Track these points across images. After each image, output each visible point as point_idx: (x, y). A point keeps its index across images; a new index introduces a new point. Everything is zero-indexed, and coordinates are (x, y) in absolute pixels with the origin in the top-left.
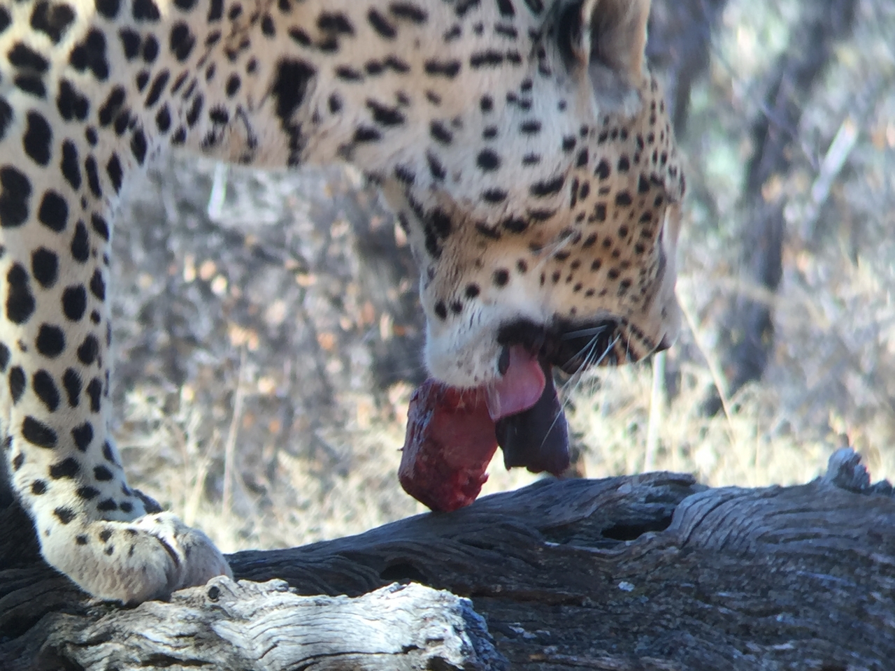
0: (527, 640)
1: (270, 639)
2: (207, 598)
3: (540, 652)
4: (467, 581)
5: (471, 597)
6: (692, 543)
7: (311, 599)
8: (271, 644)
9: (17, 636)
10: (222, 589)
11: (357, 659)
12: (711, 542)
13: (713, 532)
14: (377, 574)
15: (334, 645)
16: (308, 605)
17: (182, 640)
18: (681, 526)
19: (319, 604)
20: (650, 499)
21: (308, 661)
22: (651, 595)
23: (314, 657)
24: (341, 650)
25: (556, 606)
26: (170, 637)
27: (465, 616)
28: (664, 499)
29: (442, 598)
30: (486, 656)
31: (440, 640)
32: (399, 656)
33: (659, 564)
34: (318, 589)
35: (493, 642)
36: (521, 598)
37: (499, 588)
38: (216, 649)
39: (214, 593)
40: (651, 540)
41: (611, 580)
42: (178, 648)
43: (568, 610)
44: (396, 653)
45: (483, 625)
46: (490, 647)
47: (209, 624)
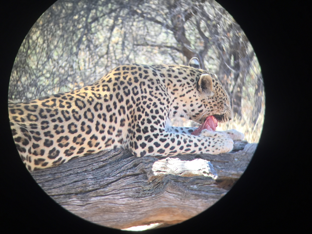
0: (220, 169)
1: (176, 168)
2: (166, 161)
3: (222, 170)
4: (209, 159)
5: (210, 161)
6: (247, 152)
7: (183, 161)
8: (177, 169)
9: (136, 167)
10: (168, 160)
11: (191, 171)
12: (250, 152)
13: (251, 150)
14: (194, 157)
15: (187, 169)
16: (182, 162)
17: (162, 168)
18: (246, 150)
19: (184, 162)
20: (240, 145)
21: (183, 172)
22: (240, 161)
23: (184, 171)
24: (188, 170)
25: (224, 163)
26: (160, 167)
27: (209, 164)
28: (243, 145)
29: (205, 162)
30: (213, 171)
31: (205, 168)
32: (198, 171)
33: (242, 156)
34: (184, 160)
35: (214, 169)
36: (218, 162)
37: (215, 160)
38: (168, 169)
39: (167, 160)
40: (240, 152)
41: (233, 158)
42: (161, 169)
43: (226, 164)
44: (198, 170)
45: (212, 166)
46: (213, 169)
47: (166, 165)
